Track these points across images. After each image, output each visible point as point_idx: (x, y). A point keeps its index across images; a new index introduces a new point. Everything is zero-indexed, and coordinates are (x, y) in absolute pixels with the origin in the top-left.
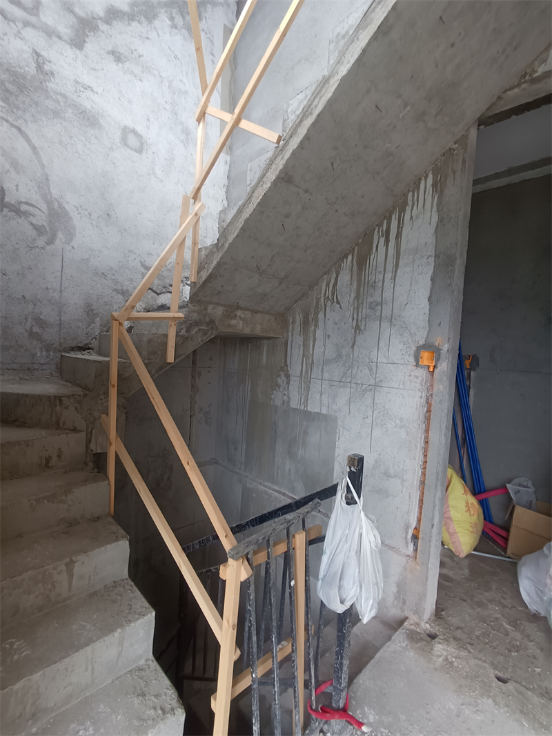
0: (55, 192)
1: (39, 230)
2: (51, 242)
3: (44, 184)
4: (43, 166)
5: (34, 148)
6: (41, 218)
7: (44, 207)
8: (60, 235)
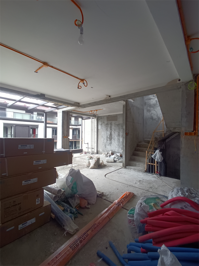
0: (158, 116)
1: (157, 121)
2: (158, 122)
3: (157, 115)
4: (157, 113)
5: (156, 112)
6: (157, 120)
7: (157, 118)
8: (159, 121)
